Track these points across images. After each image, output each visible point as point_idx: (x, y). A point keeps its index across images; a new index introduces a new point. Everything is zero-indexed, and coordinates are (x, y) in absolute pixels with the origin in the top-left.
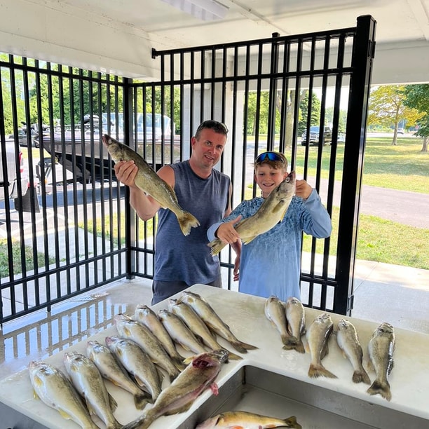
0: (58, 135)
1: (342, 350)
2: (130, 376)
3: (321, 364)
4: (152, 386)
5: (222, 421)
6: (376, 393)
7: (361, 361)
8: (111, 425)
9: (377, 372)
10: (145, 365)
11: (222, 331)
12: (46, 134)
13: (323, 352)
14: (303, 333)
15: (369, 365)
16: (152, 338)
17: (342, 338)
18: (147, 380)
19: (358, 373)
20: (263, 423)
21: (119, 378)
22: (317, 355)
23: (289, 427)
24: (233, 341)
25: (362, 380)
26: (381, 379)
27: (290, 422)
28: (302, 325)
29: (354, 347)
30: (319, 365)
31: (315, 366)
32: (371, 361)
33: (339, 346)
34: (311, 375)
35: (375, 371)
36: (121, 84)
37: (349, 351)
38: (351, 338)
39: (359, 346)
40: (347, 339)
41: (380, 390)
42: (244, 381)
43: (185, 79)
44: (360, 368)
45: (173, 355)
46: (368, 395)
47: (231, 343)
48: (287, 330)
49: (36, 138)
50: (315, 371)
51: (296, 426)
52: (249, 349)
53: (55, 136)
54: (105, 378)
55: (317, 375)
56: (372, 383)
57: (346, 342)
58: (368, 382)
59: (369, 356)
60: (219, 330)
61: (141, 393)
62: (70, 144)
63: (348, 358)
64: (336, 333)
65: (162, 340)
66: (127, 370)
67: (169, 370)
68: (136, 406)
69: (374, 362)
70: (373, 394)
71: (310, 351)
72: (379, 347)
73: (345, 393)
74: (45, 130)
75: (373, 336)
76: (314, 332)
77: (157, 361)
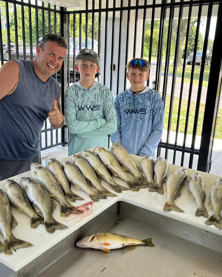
0: (21, 51)
1: (190, 193)
2: (31, 205)
3: (174, 202)
4: (45, 212)
5: (95, 239)
6: (211, 224)
7: (203, 201)
8: (8, 238)
9: (215, 209)
10: (43, 197)
11: (105, 176)
12: (13, 49)
13: (177, 194)
14: (164, 181)
15: (209, 204)
16: (53, 179)
17: (192, 185)
18: (42, 208)
19: (200, 209)
20: (126, 242)
21: (22, 205)
22: (172, 196)
23: (146, 245)
24: (113, 184)
25: (202, 215)
26: (216, 214)
27: (147, 242)
28: (165, 176)
29: (199, 191)
30: (172, 202)
31: (169, 204)
32: (211, 201)
33: (189, 190)
34: (165, 210)
35: (213, 208)
36: (58, 12)
37: (196, 194)
38: (198, 185)
39: (204, 191)
40: (196, 186)
41: (215, 222)
42: (118, 212)
43: (102, 8)
44: (202, 206)
45: (66, 192)
46: (205, 225)
47: (111, 185)
48: (153, 178)
49: (6, 52)
50: (168, 207)
51: (150, 245)
52: (124, 190)
53: (20, 51)
54: (12, 205)
55: (170, 210)
56: (210, 217)
57: (195, 188)
58: (207, 216)
59: (210, 198)
60: (104, 176)
61: (37, 216)
62: (29, 57)
63: (194, 199)
64: (189, 182)
65: (60, 181)
66: (29, 201)
67: (61, 202)
68: (31, 226)
69: (213, 202)
70: (209, 225)
71: (167, 193)
72: (218, 192)
73: (189, 223)
74: (12, 47)
75: (215, 184)
76: (172, 180)
77: (53, 195)
